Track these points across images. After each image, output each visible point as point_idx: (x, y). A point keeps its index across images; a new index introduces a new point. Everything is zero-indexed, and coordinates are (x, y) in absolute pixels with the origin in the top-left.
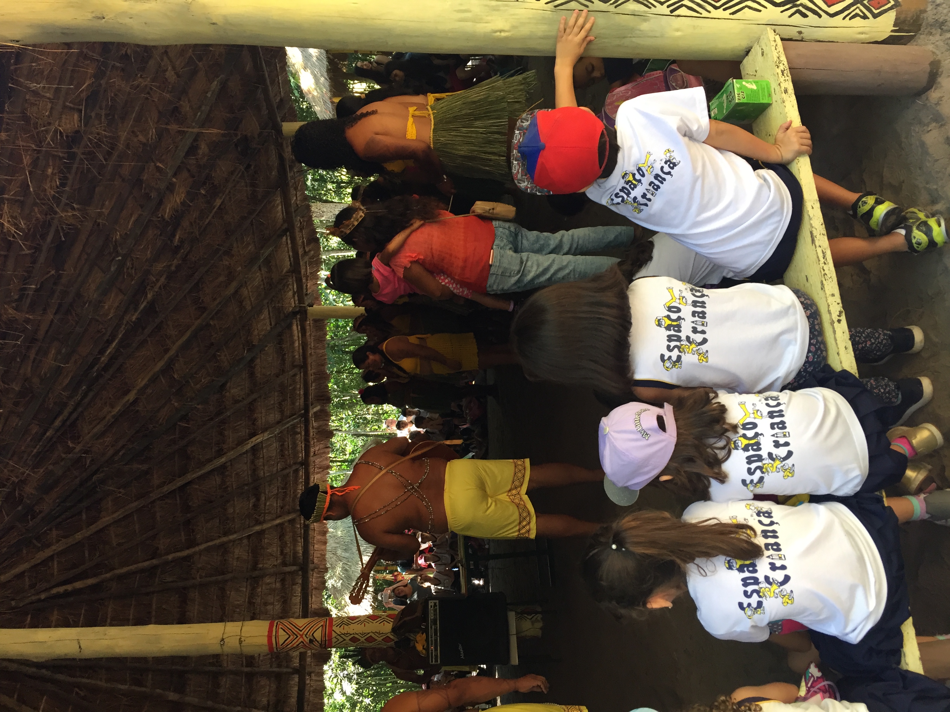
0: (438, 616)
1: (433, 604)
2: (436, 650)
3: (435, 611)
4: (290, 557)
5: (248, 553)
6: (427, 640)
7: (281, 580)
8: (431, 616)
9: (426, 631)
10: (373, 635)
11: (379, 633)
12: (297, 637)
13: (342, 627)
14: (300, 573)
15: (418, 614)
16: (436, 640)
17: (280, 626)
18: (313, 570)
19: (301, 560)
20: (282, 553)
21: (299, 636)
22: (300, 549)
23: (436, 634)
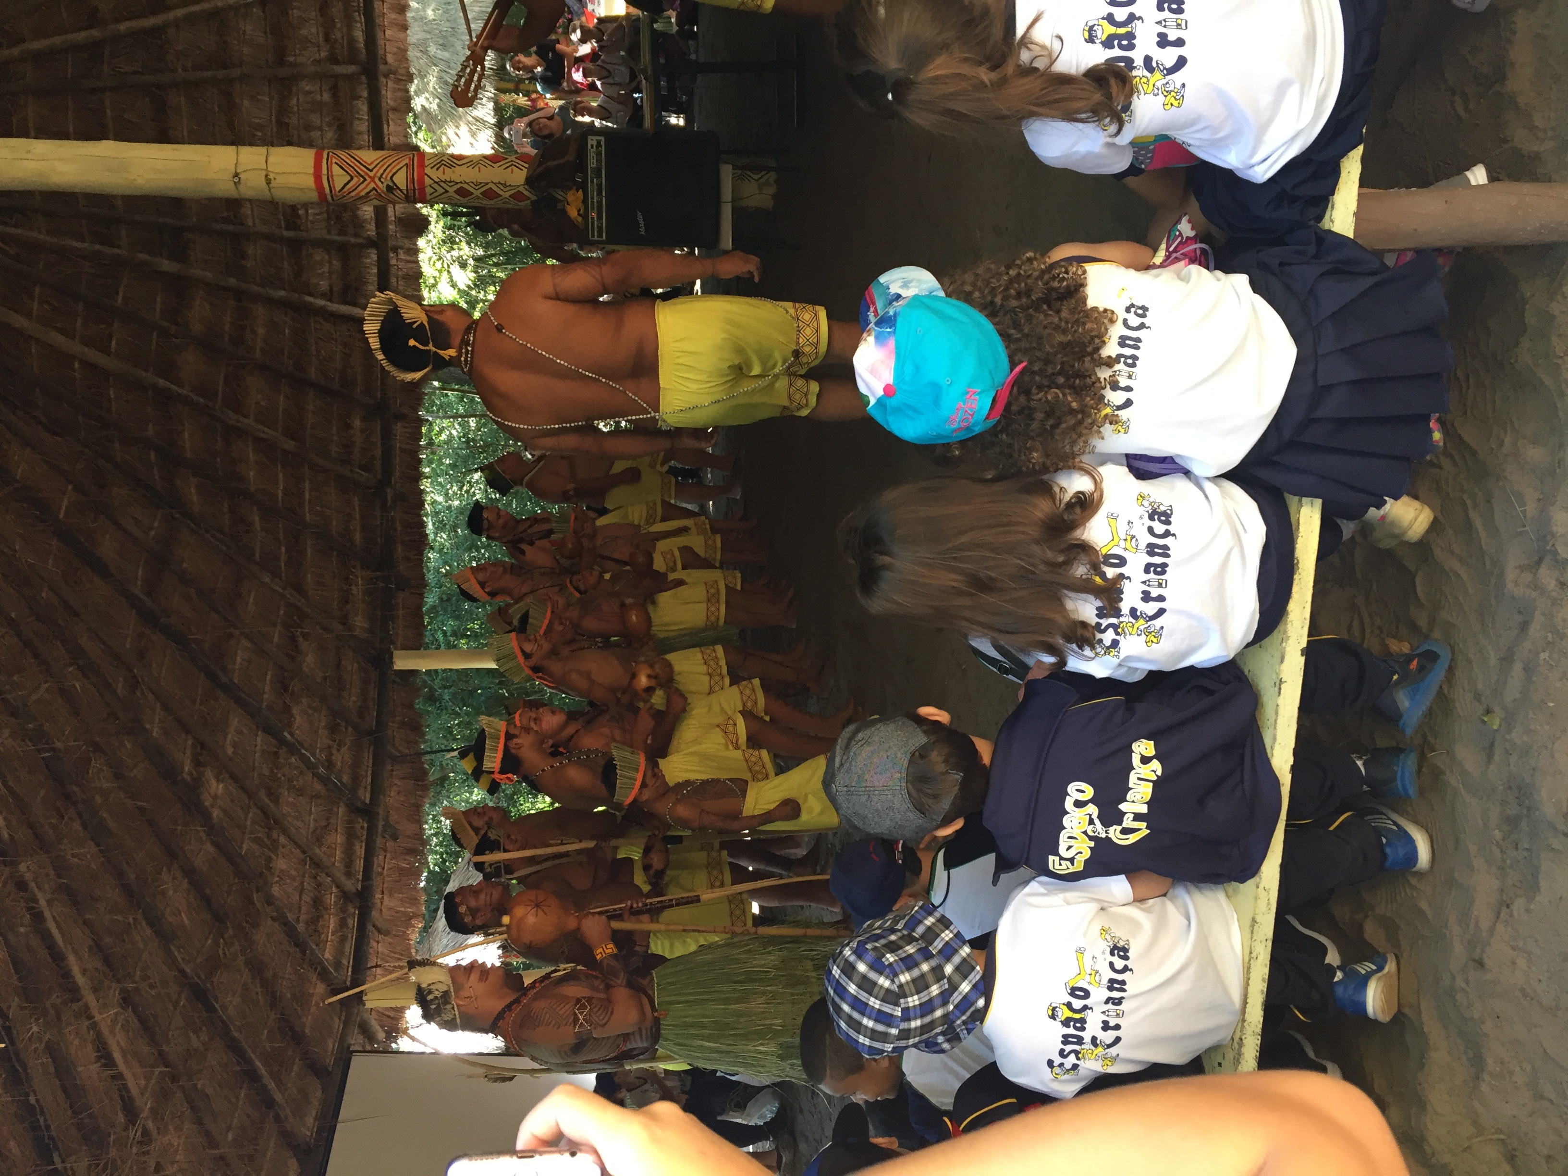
0: (603, 164)
1: (595, 143)
2: (600, 217)
3: (599, 154)
4: (343, 47)
5: (266, 33)
6: (585, 201)
7: (331, 89)
8: (592, 163)
9: (583, 186)
10: (494, 188)
11: (505, 185)
12: (365, 180)
13: (441, 169)
14: (364, 78)
15: (571, 157)
16: (600, 203)
17: (334, 160)
18: (386, 76)
19: (363, 55)
20: (327, 39)
21: (368, 180)
22: (359, 35)
23: (599, 193)
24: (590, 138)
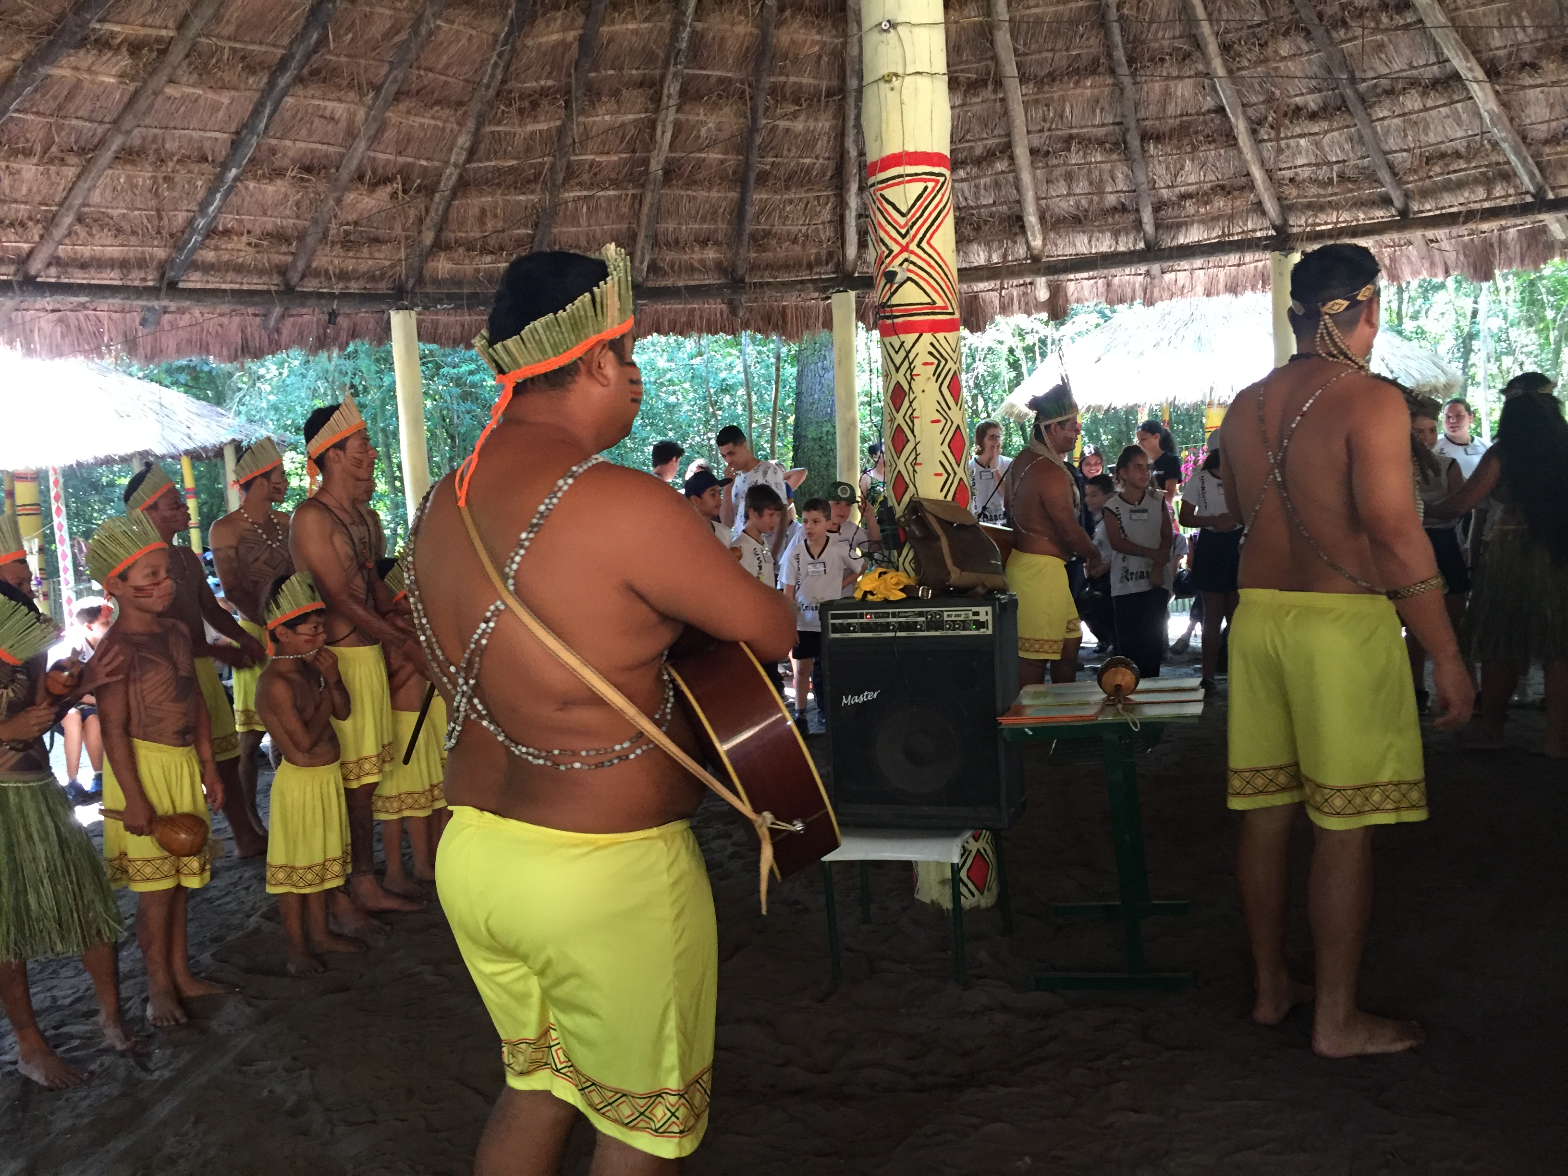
0: (950, 633)
1: (982, 618)
2: (865, 628)
3: (964, 625)
6: (887, 603)
8: (950, 614)
9: (911, 598)
10: (910, 446)
11: (915, 464)
12: (903, 236)
13: (931, 359)
15: (956, 576)
16: (886, 627)
17: (931, 185)
21: (904, 242)
23: (902, 627)
24: (989, 609)
